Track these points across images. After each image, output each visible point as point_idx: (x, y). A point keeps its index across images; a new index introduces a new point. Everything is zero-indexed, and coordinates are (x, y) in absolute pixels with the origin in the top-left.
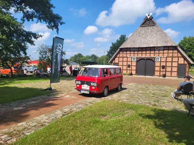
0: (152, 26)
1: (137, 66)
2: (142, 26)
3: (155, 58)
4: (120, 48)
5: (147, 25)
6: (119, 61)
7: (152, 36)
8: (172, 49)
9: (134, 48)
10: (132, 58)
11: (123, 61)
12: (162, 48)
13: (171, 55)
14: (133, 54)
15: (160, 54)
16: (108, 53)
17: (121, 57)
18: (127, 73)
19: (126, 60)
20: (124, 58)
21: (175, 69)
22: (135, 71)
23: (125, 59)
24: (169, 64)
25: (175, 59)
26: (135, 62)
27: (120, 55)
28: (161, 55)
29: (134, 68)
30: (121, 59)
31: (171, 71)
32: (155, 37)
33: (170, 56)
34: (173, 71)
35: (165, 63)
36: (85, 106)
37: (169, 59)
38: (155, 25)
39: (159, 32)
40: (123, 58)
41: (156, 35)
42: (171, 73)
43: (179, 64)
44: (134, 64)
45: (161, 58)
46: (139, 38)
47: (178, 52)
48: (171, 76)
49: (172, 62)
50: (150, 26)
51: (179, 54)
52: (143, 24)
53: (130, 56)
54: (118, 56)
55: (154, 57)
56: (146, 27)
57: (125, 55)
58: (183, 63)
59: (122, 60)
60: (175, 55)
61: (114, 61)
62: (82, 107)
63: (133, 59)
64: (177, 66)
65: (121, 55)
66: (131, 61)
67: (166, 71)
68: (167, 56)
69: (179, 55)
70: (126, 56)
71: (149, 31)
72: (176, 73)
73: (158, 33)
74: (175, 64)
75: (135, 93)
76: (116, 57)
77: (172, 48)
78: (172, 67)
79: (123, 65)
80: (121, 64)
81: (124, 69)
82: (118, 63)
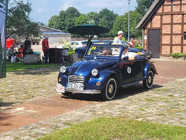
6: (162, 24)
11: (172, 24)
16: (139, 5)
17: (167, 14)
18: (182, 52)
19: (181, 21)
20: (174, 16)
23: (177, 19)
27: (165, 7)
30: (167, 19)
36: (52, 130)
40: (172, 15)
54: (160, 11)
57: (176, 9)
59: (170, 22)
61: (150, 24)
62: (45, 132)
65: (167, 9)
70: (178, 10)
75: (183, 99)
76: (154, 13)
79: (173, 33)
80: (166, 30)
81: (175, 43)
82: (160, 28)
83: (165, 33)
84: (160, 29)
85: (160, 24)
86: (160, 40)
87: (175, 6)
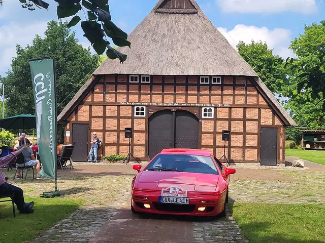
0: (188, 14)
1: (148, 131)
2: (160, 10)
3: (202, 107)
4: (95, 73)
5: (174, 11)
6: (91, 117)
7: (189, 43)
8: (243, 85)
9: (140, 75)
10: (133, 106)
11: (104, 117)
12: (218, 81)
13: (240, 100)
14: (137, 96)
15: (213, 98)
17: (98, 104)
18: (118, 153)
19: (116, 115)
20: (107, 107)
21: (253, 141)
22: (143, 149)
23: (111, 111)
24: (237, 127)
25: (252, 114)
26: (144, 121)
27: (95, 95)
28: (216, 100)
29: (140, 138)
30: (98, 111)
31: (244, 147)
32: (199, 47)
33: (239, 103)
34: (247, 145)
35: (227, 122)
37: (238, 113)
38: (197, 13)
39: (208, 34)
40: (105, 106)
41: (201, 43)
42: (244, 153)
43: (261, 127)
44: (140, 125)
45: (215, 108)
46: (153, 46)
47: (259, 92)
48: (244, 161)
49: (245, 120)
50: (184, 13)
51: (261, 99)
52: (161, 6)
53: (128, 101)
54: (89, 99)
55: (197, 105)
56: (170, 16)
57: (110, 98)
58: (270, 123)
59: (101, 114)
60: (252, 101)
61: (74, 116)
63: (138, 109)
64: (256, 131)
65: (98, 98)
66: (130, 115)
67: (230, 147)
68: (231, 103)
69: (262, 102)
70: (113, 100)
71: (181, 27)
72: (256, 150)
73: (204, 38)
74: (252, 127)
76: (81, 102)
77: (243, 82)
78: (244, 133)
79: (106, 129)
80: (97, 124)
81: (108, 143)
82: (88, 122)
83: (95, 129)
84: (88, 124)
85: (88, 117)
86: (88, 138)
87: (108, 95)
